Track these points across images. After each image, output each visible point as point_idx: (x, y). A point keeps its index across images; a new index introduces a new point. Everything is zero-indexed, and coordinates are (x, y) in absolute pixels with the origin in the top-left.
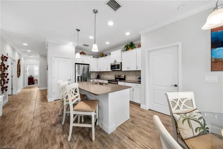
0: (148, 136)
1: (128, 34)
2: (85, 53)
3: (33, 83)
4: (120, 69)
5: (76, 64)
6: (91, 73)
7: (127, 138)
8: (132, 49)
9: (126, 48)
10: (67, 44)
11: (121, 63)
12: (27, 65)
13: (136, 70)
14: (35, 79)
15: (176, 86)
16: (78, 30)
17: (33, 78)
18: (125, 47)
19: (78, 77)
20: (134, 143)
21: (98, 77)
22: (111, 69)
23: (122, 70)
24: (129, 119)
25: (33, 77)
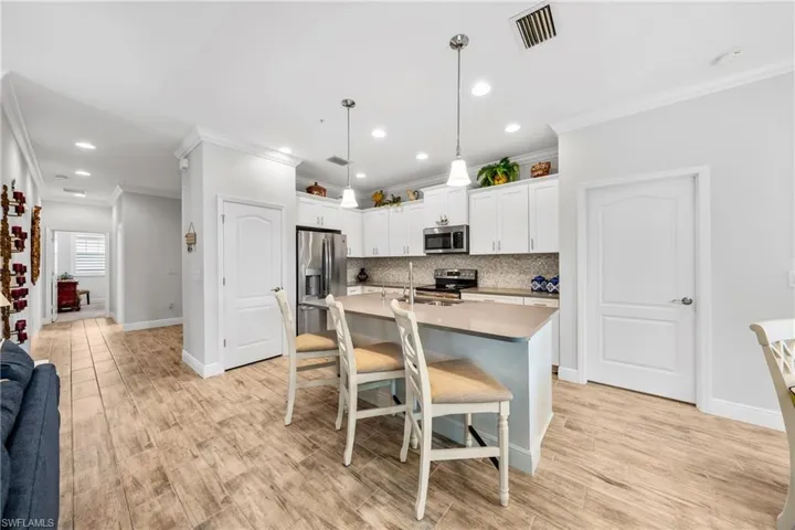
0: (656, 468)
1: (512, 128)
2: (325, 190)
3: (75, 307)
4: (464, 250)
5: (299, 228)
6: (348, 265)
7: (597, 480)
8: (508, 181)
9: (483, 176)
10: (271, 154)
11: (468, 227)
12: (53, 231)
13: (526, 252)
14: (79, 288)
15: (686, 302)
16: (349, 105)
17: (75, 284)
18: (480, 173)
19: (308, 278)
20: (632, 493)
21: (363, 278)
22: (426, 248)
23: (471, 253)
24: (554, 419)
25: (75, 280)
